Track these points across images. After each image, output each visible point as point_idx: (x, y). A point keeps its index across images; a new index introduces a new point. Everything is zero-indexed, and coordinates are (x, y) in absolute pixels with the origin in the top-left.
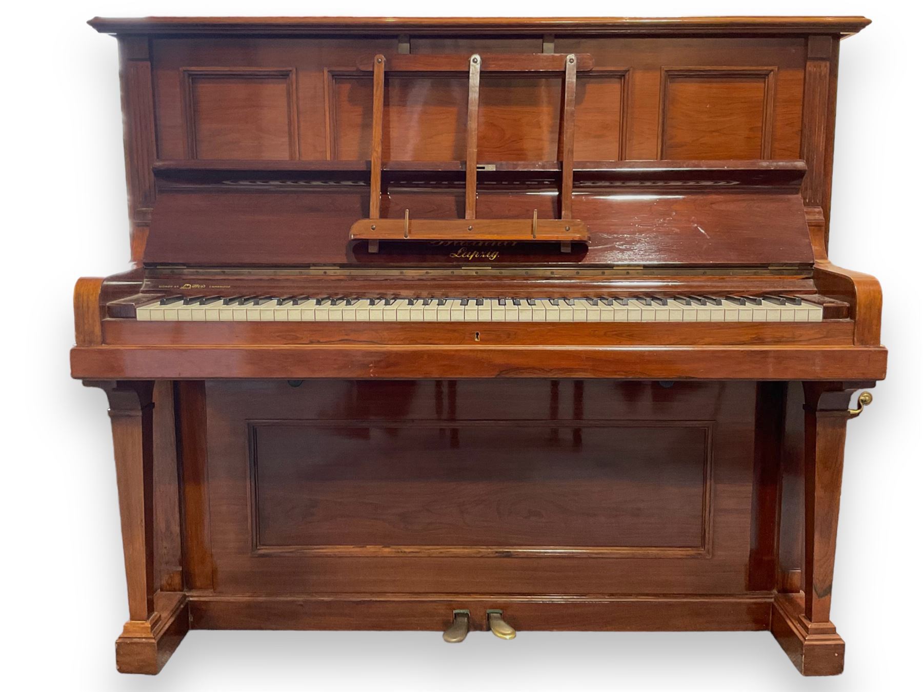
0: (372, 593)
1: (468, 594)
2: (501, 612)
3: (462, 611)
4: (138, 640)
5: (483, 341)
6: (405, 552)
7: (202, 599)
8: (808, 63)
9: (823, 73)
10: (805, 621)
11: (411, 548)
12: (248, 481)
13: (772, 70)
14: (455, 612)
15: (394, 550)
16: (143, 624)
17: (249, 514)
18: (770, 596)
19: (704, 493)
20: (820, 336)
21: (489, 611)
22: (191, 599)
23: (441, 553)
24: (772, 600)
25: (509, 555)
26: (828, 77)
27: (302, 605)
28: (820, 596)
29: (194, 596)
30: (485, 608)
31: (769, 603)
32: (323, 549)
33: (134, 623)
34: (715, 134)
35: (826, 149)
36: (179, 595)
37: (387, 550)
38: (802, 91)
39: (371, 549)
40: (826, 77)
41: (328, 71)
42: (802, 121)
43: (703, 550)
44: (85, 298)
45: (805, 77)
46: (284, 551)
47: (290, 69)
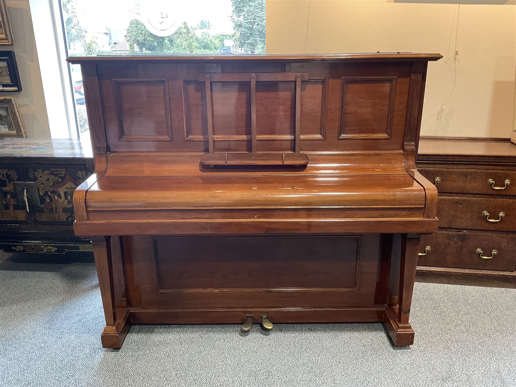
0: (210, 308)
1: (253, 307)
2: (267, 315)
3: (250, 315)
4: (111, 335)
5: (258, 218)
6: (224, 291)
7: (136, 311)
8: (412, 75)
9: (419, 80)
10: (397, 322)
11: (227, 289)
12: (154, 263)
13: (395, 78)
14: (246, 315)
15: (219, 290)
16: (112, 328)
17: (155, 277)
18: (384, 307)
19: (356, 266)
20: (408, 214)
21: (261, 315)
22: (131, 311)
23: (240, 291)
24: (385, 309)
25: (270, 292)
26: (421, 81)
27: (180, 313)
28: (404, 314)
29: (132, 310)
30: (260, 314)
31: (383, 311)
32: (188, 290)
33: (109, 327)
34: (366, 108)
35: (418, 114)
36: (125, 310)
37: (216, 290)
38: (408, 87)
39: (209, 290)
40: (420, 81)
41: (183, 80)
42: (408, 102)
43: (355, 288)
44: (78, 201)
45: (410, 81)
46: (172, 291)
47: (165, 79)
